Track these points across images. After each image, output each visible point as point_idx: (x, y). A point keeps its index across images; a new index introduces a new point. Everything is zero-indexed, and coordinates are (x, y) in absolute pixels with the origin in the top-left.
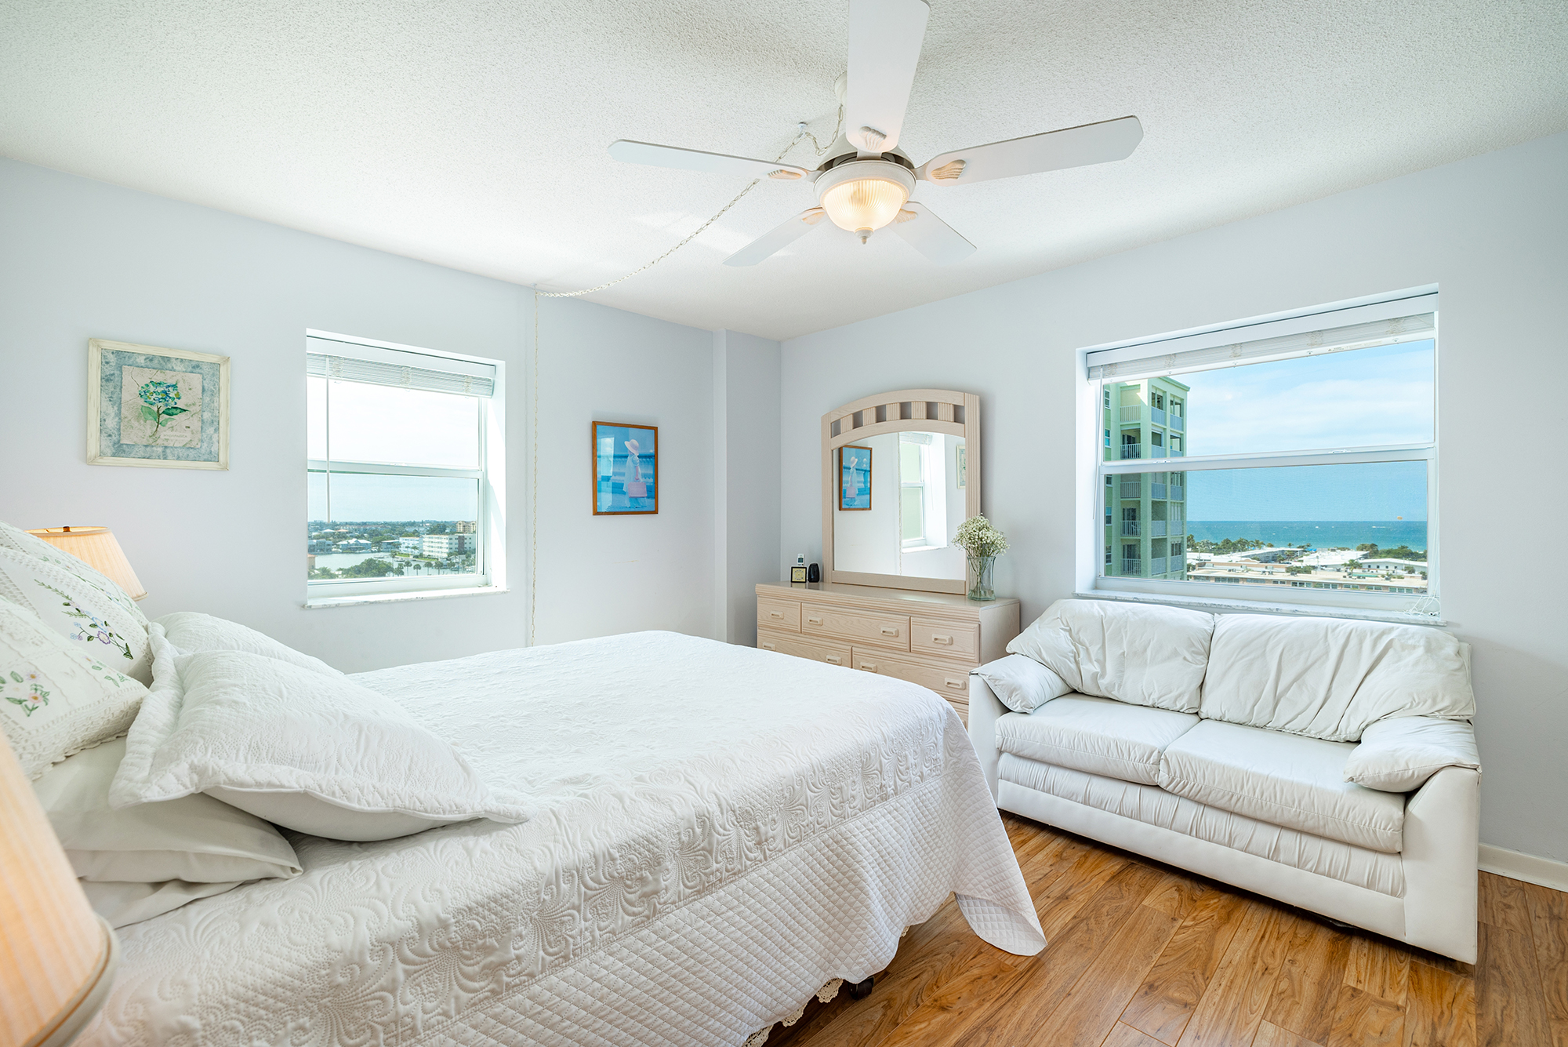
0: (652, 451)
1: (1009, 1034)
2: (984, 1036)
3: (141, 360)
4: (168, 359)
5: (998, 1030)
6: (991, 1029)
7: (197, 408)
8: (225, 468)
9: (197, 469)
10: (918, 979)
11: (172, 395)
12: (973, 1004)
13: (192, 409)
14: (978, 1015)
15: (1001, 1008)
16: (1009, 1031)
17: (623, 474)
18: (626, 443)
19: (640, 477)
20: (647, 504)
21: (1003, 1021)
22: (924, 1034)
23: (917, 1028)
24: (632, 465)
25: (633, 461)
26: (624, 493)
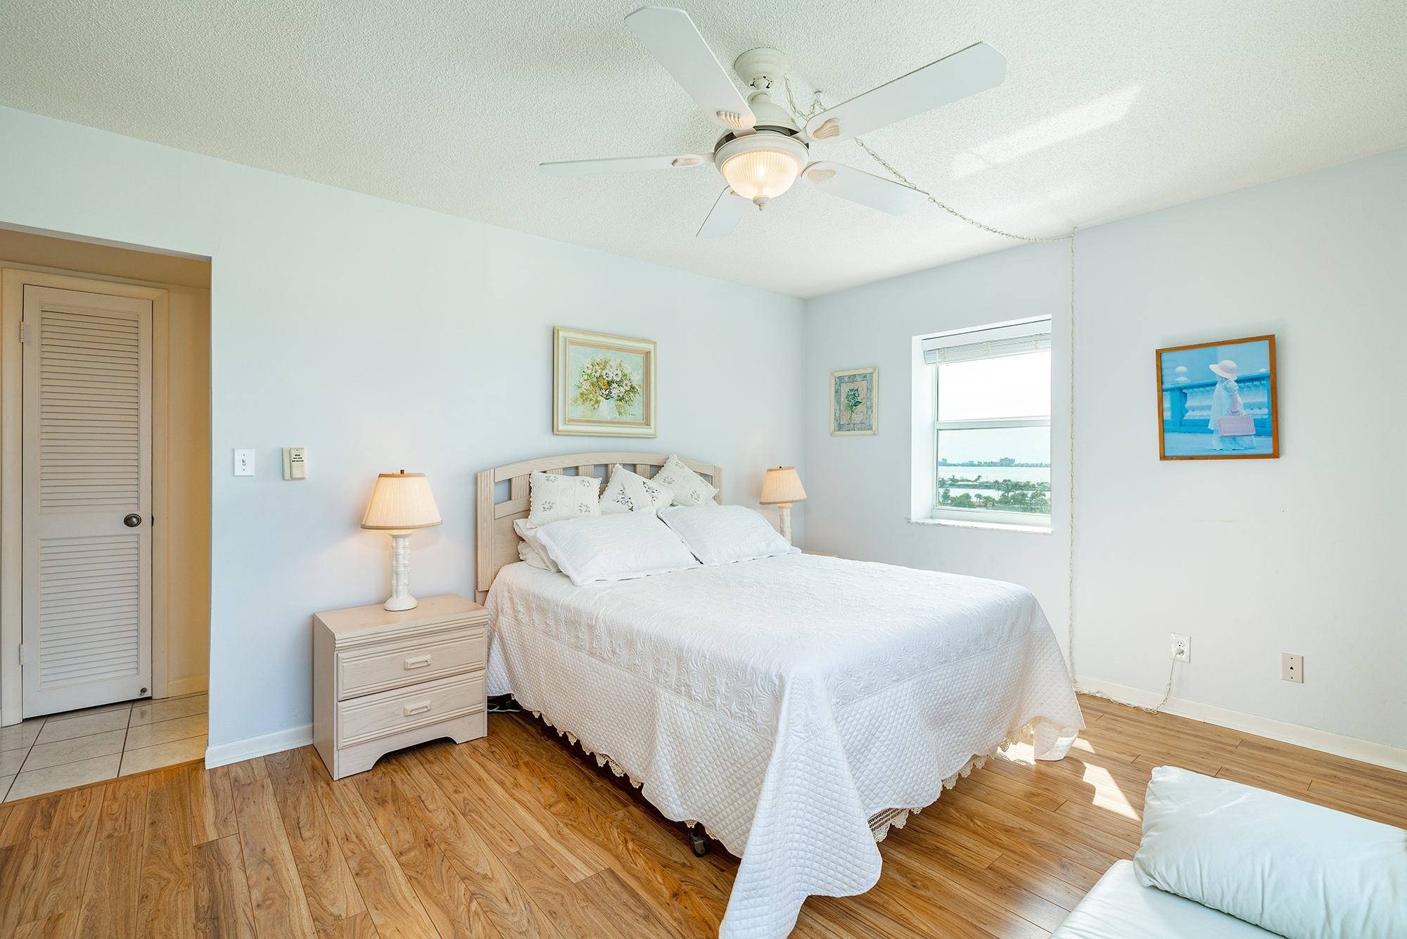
0: (1265, 370)
1: (637, 928)
2: (641, 911)
3: (846, 379)
4: (855, 376)
5: (644, 922)
6: (646, 918)
7: (865, 400)
8: (874, 434)
9: (864, 435)
10: (714, 887)
11: (856, 395)
12: (677, 914)
13: (864, 401)
14: (663, 914)
15: (668, 931)
16: (641, 929)
17: (1209, 408)
18: (1213, 367)
19: (1240, 408)
20: (1255, 444)
21: (653, 928)
22: (650, 878)
23: (658, 876)
24: (1224, 393)
25: (1226, 389)
26: (1211, 432)
